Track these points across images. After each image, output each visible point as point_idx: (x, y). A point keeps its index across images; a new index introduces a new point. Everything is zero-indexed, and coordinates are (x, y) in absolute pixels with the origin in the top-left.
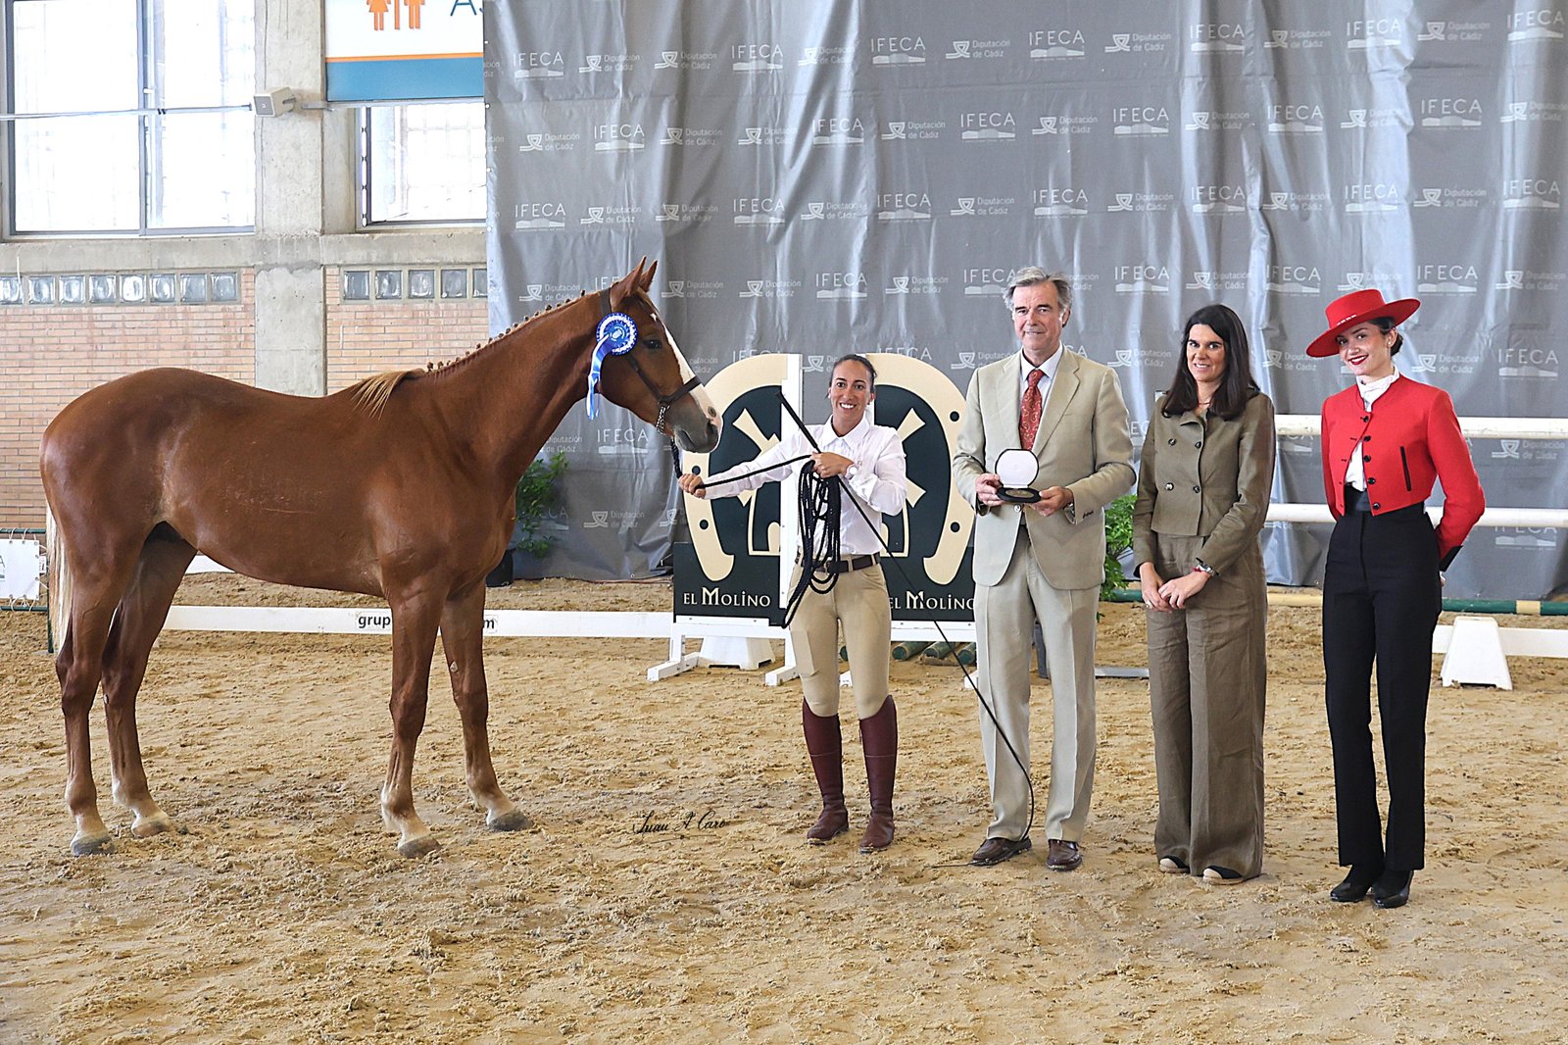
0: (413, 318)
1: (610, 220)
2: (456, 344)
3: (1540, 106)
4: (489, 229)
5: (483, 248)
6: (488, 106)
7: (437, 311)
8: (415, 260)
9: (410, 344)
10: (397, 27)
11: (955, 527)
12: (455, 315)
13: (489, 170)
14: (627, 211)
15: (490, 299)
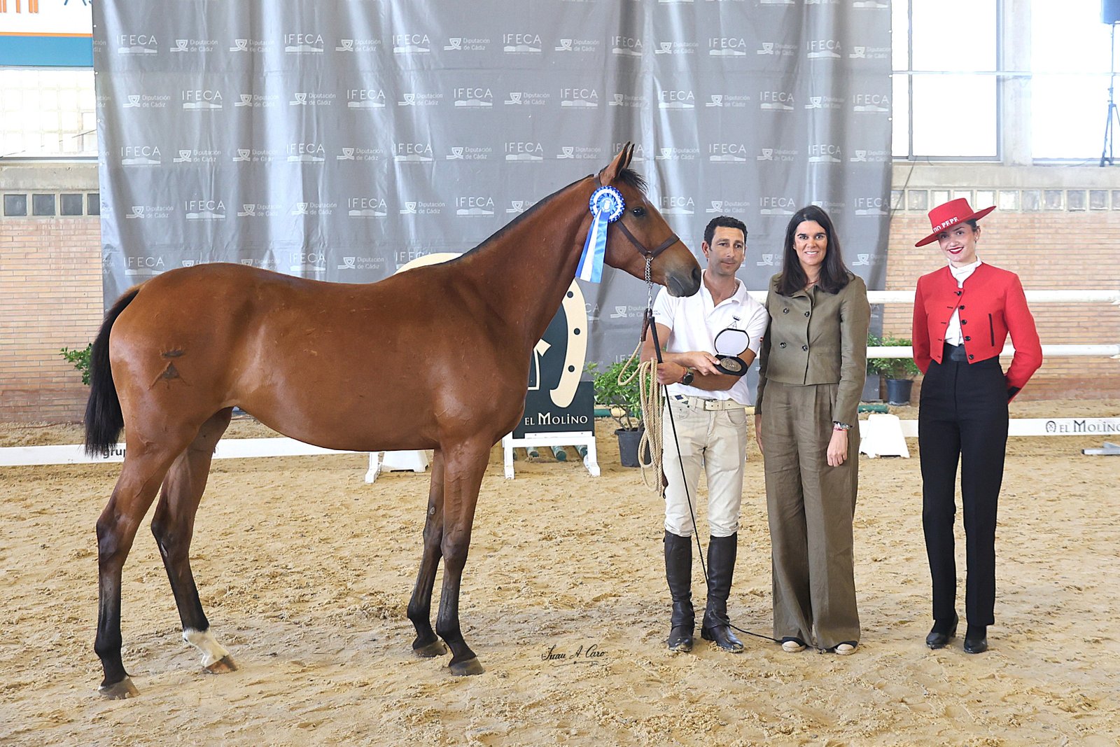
0: (37, 230)
1: (196, 160)
2: (74, 249)
3: (829, 99)
4: (101, 164)
5: (96, 178)
6: (97, 73)
7: (57, 224)
8: (39, 187)
9: (35, 250)
10: (18, 11)
11: (571, 369)
12: (73, 227)
13: (99, 121)
14: (210, 153)
15: (103, 215)
